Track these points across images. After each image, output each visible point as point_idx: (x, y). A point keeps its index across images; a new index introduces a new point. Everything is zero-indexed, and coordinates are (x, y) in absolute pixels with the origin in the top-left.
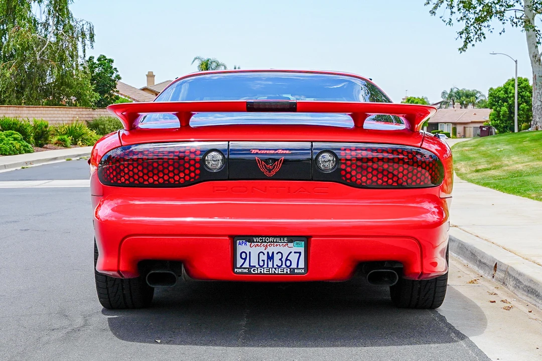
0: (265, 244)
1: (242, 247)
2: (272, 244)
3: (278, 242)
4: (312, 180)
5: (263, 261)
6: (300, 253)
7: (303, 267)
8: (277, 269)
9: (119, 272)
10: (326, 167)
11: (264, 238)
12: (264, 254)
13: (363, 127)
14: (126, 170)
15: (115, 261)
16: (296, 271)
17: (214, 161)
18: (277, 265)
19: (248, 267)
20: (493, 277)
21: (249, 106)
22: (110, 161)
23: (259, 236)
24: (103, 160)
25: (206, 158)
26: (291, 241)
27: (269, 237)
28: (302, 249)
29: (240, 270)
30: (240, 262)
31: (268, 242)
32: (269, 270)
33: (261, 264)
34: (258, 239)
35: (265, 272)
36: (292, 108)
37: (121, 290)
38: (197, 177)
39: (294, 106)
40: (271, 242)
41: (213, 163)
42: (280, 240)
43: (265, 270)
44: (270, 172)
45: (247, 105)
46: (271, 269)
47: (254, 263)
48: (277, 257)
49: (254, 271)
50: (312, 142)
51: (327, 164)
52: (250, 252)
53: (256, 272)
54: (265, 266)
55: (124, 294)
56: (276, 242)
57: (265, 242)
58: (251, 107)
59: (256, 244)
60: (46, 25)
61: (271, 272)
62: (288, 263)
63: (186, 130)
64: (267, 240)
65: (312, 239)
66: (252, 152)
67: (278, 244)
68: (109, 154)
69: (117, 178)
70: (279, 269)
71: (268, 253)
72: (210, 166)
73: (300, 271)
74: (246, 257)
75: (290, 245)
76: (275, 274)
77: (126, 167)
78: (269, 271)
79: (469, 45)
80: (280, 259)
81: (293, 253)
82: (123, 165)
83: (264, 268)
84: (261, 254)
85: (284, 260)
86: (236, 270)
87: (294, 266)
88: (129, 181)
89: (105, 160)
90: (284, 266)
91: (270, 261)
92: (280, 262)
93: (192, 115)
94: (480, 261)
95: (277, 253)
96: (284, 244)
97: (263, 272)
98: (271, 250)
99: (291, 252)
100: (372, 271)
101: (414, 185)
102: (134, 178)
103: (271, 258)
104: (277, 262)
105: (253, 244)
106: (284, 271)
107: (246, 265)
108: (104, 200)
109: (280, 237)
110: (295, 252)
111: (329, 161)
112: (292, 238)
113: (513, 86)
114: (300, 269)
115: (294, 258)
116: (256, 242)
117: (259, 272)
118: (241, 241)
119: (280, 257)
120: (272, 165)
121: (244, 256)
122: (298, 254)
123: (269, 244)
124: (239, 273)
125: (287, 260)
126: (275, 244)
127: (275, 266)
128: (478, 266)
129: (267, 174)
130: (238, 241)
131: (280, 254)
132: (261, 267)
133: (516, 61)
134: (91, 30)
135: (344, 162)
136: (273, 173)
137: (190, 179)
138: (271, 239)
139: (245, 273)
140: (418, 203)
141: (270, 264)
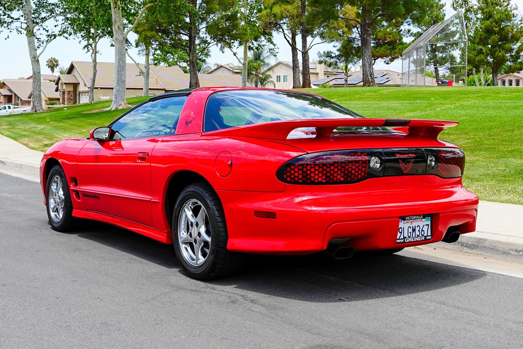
0: (411, 221)
4: (425, 174)
5: (410, 233)
6: (428, 225)
7: (430, 234)
10: (431, 165)
11: (411, 217)
12: (411, 228)
15: (320, 242)
23: (408, 216)
26: (424, 218)
27: (414, 215)
28: (429, 223)
29: (399, 241)
30: (398, 235)
34: (408, 218)
35: (412, 241)
40: (414, 219)
42: (419, 217)
43: (412, 239)
46: (414, 238)
47: (406, 234)
48: (417, 229)
49: (406, 240)
51: (431, 162)
52: (403, 228)
54: (411, 236)
57: (411, 219)
62: (423, 233)
67: (418, 220)
70: (419, 238)
71: (413, 227)
73: (429, 238)
74: (402, 231)
75: (424, 220)
76: (417, 241)
78: (414, 240)
80: (419, 231)
84: (409, 228)
85: (420, 231)
86: (397, 241)
87: (426, 234)
90: (421, 235)
95: (417, 227)
96: (421, 220)
98: (414, 224)
99: (424, 225)
103: (414, 230)
104: (417, 233)
105: (405, 222)
106: (421, 239)
107: (402, 237)
109: (419, 215)
110: (426, 225)
111: (432, 160)
112: (424, 216)
114: (429, 236)
115: (425, 228)
116: (407, 220)
117: (409, 241)
119: (419, 229)
120: (408, 165)
121: (400, 230)
124: (399, 243)
125: (422, 230)
126: (416, 220)
127: (416, 236)
129: (404, 171)
131: (419, 227)
132: (409, 237)
136: (407, 171)
138: (415, 217)
139: (402, 243)
141: (414, 234)
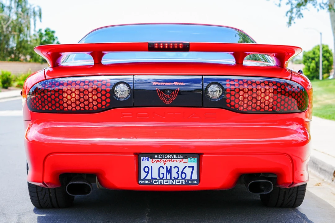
0: (164, 160)
1: (145, 163)
2: (170, 159)
3: (175, 158)
4: (202, 107)
5: (163, 174)
6: (193, 167)
7: (196, 179)
8: (174, 181)
9: (43, 183)
10: (214, 96)
11: (163, 155)
12: (163, 168)
13: (242, 64)
14: (49, 99)
15: (40, 175)
16: (190, 182)
17: (122, 91)
18: (174, 177)
19: (151, 179)
20: (333, 181)
21: (150, 46)
22: (37, 92)
23: (159, 154)
24: (31, 91)
25: (115, 89)
26: (186, 158)
27: (168, 154)
28: (194, 163)
29: (143, 182)
30: (143, 175)
31: (166, 159)
32: (168, 181)
33: (161, 176)
34: (159, 156)
35: (164, 183)
36: (186, 48)
37: (48, 194)
38: (108, 105)
39: (188, 46)
40: (169, 158)
41: (121, 93)
42: (177, 157)
43: (164, 182)
44: (168, 100)
45: (149, 46)
46: (169, 181)
47: (155, 175)
48: (174, 171)
49: (155, 182)
50: (202, 75)
51: (215, 93)
52: (152, 167)
53: (157, 183)
54: (165, 178)
55: (50, 197)
56: (173, 158)
57: (164, 158)
58: (152, 48)
59: (157, 160)
60: (10, 8)
61: (169, 183)
62: (183, 176)
63: (98, 67)
64: (166, 156)
65: (204, 156)
66: (153, 84)
67: (175, 160)
68: (36, 86)
69: (42, 106)
70: (176, 181)
71: (167, 167)
72: (118, 95)
73: (193, 182)
74: (149, 170)
75: (185, 160)
76: (172, 184)
77: (49, 97)
78: (168, 183)
79: (292, 22)
80: (177, 173)
81: (187, 167)
82: (47, 95)
83: (163, 180)
84: (161, 169)
85: (180, 173)
86: (140, 181)
87: (188, 178)
88: (52, 108)
89: (33, 91)
90: (180, 178)
91: (169, 174)
92: (177, 174)
93: (104, 54)
94: (321, 169)
95: (174, 168)
96: (180, 160)
97: (162, 183)
98: (169, 164)
99: (186, 167)
100: (252, 182)
101: (286, 110)
102: (56, 106)
103: (169, 171)
104: (174, 175)
105: (154, 160)
106: (180, 183)
107: (149, 177)
108: (32, 124)
109: (177, 154)
110: (189, 167)
111: (217, 91)
112: (187, 155)
113: (319, 50)
114: (193, 180)
115: (188, 171)
116: (157, 158)
117: (159, 183)
118: (144, 158)
119: (177, 171)
120: (170, 95)
121: (147, 170)
122: (192, 168)
123: (167, 160)
124: (143, 184)
125: (182, 173)
126: (173, 160)
127: (173, 178)
128: (320, 172)
129: (166, 102)
130: (142, 158)
131: (176, 169)
132: (161, 179)
133: (321, 34)
134: (40, 11)
135: (229, 92)
136: (170, 102)
137: (102, 107)
138: (169, 156)
139: (148, 184)
140: (288, 125)
141: (169, 176)
